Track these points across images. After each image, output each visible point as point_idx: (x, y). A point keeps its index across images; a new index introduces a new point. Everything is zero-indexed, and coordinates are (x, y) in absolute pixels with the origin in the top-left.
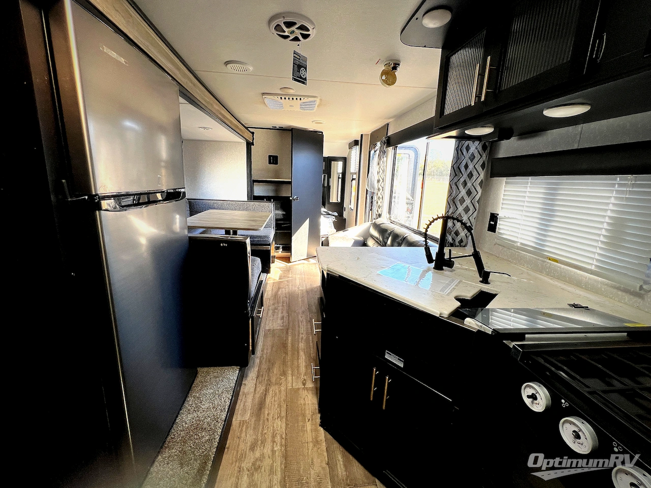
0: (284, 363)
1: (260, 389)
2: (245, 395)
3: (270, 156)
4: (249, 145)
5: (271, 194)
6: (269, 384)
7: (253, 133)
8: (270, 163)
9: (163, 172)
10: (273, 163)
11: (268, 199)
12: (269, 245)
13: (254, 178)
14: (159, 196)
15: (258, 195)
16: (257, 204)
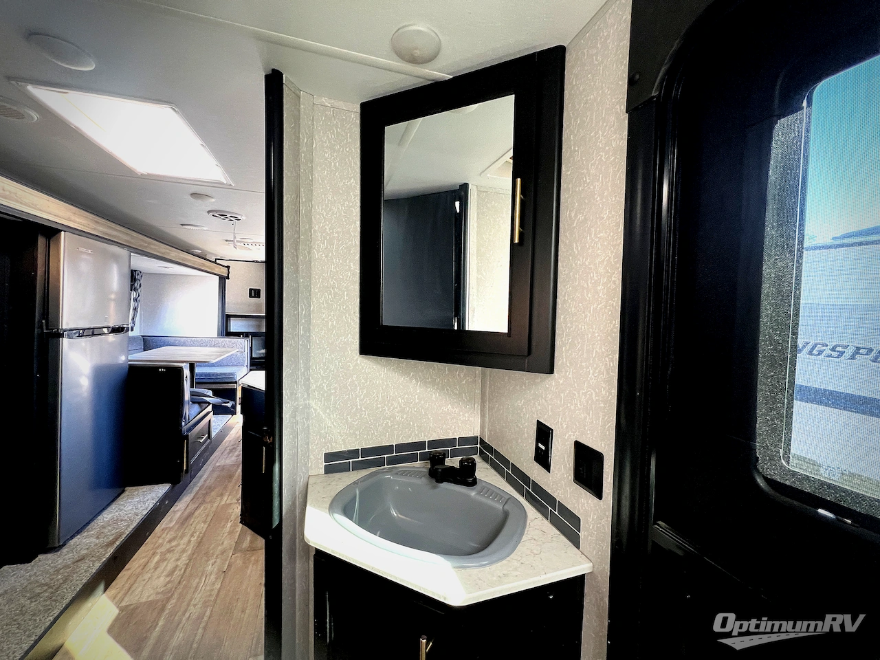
0: (225, 488)
1: (192, 507)
2: (174, 512)
3: (251, 290)
4: (223, 280)
5: (251, 330)
6: (203, 502)
7: (228, 267)
8: (251, 296)
9: (112, 305)
10: (255, 297)
11: (246, 335)
12: (236, 382)
13: (228, 312)
14: (105, 330)
15: (234, 331)
16: (227, 340)
